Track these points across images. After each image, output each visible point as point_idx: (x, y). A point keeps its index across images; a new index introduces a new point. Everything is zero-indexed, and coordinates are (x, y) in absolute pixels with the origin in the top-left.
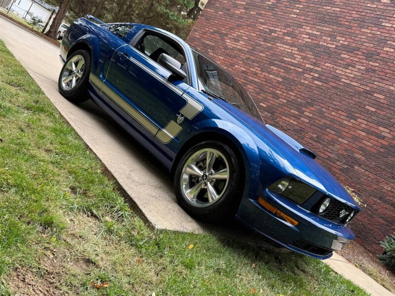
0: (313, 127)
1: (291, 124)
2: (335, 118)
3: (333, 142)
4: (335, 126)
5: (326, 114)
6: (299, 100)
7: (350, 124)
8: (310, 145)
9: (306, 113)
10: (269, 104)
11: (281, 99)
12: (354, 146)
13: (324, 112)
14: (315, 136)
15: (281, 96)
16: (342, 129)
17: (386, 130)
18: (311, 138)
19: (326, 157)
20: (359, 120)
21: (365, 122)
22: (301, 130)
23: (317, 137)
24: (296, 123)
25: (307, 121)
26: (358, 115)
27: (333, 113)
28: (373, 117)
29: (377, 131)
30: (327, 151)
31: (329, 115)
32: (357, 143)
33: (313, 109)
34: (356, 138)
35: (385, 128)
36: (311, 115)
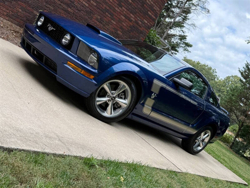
0: (98, 10)
1: (83, 6)
2: (112, 4)
3: (109, 23)
4: (111, 10)
7: (119, 11)
12: (118, 26)
14: (99, 17)
16: (114, 13)
17: (133, 16)
18: (97, 19)
20: (123, 8)
21: (125, 10)
22: (91, 12)
23: (101, 19)
24: (87, 5)
25: (95, 4)
26: (123, 4)
28: (129, 7)
29: (129, 16)
32: (120, 24)
34: (120, 21)
35: (133, 15)
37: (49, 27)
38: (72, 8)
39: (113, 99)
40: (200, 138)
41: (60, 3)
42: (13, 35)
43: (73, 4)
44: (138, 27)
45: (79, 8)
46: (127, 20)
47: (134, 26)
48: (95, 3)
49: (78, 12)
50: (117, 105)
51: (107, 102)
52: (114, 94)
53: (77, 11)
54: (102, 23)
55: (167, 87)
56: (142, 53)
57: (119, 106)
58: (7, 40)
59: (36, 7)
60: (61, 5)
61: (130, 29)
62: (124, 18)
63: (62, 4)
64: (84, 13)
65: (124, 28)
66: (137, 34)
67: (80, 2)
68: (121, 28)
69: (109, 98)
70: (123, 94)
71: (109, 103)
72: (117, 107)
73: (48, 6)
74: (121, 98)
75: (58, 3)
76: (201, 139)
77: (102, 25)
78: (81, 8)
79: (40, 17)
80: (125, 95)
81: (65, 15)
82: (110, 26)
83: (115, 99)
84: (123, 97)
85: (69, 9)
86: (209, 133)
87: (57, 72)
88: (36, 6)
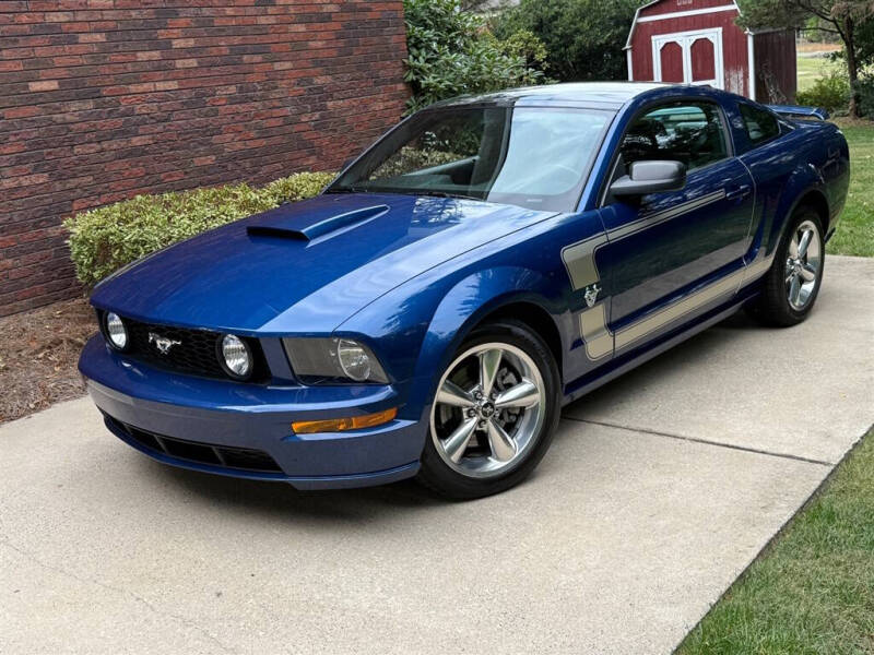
0: (215, 71)
1: (164, 97)
2: (240, 20)
3: (272, 80)
4: (251, 39)
5: (217, 22)
6: (134, 14)
7: (272, 20)
8: (238, 118)
9: (177, 44)
10: (63, 73)
11: (82, 38)
12: (304, 63)
13: (210, 19)
14: (233, 89)
15: (76, 27)
16: (266, 39)
18: (232, 100)
19: (280, 122)
22: (200, 96)
23: (241, 89)
24: (174, 85)
25: (193, 63)
27: (229, 11)
29: (314, 9)
30: (275, 107)
31: (224, 21)
32: (303, 54)
33: (181, 22)
34: (298, 45)
36: (191, 43)
37: (154, 343)
38: (140, 132)
39: (489, 409)
40: (792, 260)
41: (98, 147)
42: (52, 362)
43: (134, 119)
44: (361, 16)
45: (159, 114)
46: (317, 26)
47: (348, 27)
48: (191, 61)
49: (164, 127)
50: (510, 414)
51: (478, 429)
52: (482, 395)
53: (160, 128)
54: (251, 98)
55: (611, 236)
56: (428, 86)
57: (517, 412)
58: (52, 402)
59: (42, 216)
60: (102, 150)
61: (341, 43)
62: (302, 28)
63: (105, 145)
64: (183, 116)
65: (325, 53)
66: (376, 40)
67: (150, 95)
68: (317, 62)
69: (475, 419)
70: (505, 370)
71: (484, 428)
72: (513, 419)
73: (72, 183)
74: (509, 386)
75: (92, 151)
76: (798, 262)
77: (257, 104)
78: (164, 109)
79: (104, 323)
80: (512, 369)
81: (137, 166)
82: (283, 84)
83: (492, 407)
84: (511, 378)
85: (136, 141)
86: (809, 226)
87: (280, 469)
88: (41, 213)
